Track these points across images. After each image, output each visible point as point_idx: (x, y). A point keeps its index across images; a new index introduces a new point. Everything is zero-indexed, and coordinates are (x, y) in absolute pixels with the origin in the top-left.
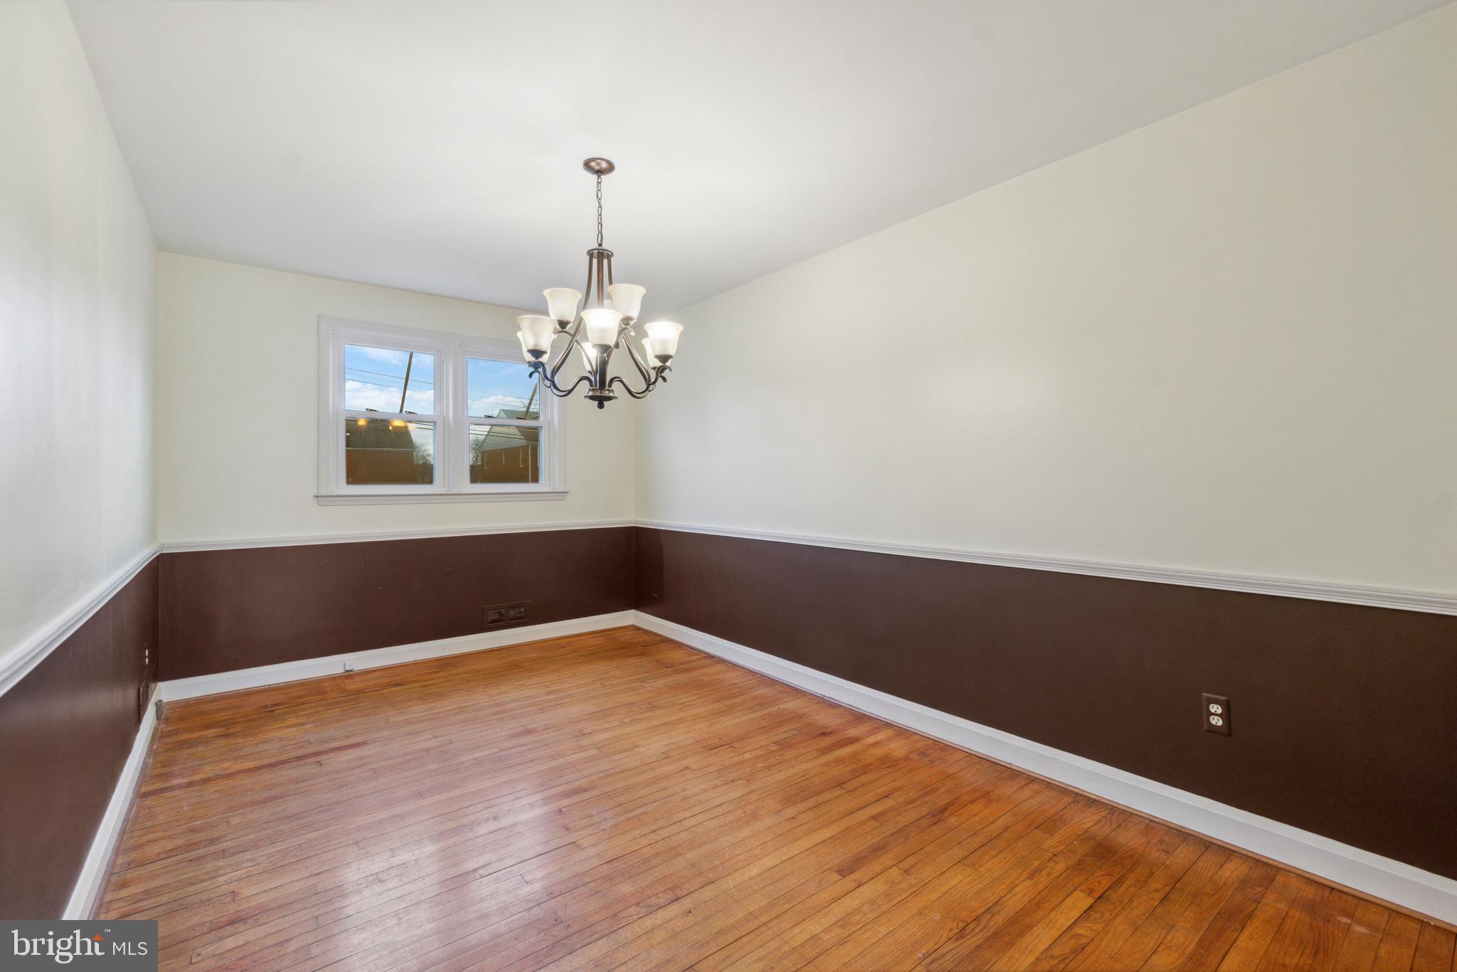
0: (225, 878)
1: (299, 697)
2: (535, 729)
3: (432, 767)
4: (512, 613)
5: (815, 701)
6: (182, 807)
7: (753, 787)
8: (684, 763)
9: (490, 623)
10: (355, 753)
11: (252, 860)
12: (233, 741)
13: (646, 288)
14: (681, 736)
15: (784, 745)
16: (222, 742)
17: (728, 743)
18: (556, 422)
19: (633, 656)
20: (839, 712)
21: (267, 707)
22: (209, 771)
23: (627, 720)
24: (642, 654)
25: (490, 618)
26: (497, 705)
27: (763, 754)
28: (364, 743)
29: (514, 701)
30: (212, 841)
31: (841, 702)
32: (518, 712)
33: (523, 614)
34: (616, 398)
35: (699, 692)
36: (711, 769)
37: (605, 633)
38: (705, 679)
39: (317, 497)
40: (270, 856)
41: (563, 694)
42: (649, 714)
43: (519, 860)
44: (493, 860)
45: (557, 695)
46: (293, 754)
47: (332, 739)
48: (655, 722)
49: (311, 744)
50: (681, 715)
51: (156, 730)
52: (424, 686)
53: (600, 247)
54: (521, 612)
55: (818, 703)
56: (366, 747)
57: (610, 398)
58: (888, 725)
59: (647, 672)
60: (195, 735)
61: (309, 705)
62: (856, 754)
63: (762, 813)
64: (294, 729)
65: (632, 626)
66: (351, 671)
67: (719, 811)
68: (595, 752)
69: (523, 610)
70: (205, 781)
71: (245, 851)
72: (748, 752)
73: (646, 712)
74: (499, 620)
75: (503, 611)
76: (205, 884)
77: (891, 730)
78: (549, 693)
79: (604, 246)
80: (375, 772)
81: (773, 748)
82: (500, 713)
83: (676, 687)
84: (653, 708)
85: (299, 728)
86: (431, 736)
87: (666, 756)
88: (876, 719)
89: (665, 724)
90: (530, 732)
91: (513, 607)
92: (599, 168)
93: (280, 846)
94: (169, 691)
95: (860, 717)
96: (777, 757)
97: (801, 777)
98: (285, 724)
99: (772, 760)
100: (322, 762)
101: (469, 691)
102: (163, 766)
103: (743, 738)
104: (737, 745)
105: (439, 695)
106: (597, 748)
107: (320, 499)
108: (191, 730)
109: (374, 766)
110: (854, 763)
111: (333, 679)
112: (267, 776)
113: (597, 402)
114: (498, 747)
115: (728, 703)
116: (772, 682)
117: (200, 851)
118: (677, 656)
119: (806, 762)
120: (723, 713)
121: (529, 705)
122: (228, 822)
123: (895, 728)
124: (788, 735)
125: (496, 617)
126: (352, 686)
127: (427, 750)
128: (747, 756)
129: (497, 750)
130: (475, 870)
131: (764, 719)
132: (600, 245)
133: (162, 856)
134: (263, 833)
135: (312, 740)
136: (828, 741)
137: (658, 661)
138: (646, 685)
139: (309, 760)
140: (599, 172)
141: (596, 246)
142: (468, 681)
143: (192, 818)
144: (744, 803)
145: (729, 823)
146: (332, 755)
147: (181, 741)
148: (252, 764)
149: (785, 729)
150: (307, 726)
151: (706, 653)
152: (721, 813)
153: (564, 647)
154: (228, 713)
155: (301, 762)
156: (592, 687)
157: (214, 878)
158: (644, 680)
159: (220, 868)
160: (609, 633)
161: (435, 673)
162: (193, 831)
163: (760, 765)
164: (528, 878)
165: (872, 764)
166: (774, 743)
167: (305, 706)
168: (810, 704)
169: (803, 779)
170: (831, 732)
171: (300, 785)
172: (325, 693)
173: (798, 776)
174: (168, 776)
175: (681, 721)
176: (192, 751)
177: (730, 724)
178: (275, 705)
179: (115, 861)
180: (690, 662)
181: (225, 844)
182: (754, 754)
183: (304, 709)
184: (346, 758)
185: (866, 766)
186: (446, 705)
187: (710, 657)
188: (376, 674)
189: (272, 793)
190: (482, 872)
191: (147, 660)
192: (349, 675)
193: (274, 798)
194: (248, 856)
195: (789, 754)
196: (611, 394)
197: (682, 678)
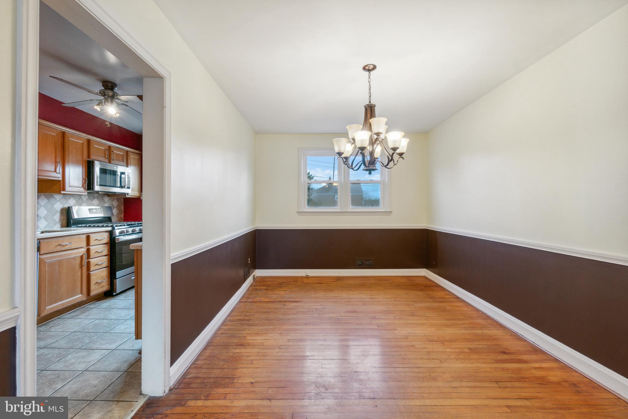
0: (245, 332)
1: (290, 282)
2: (358, 311)
3: (315, 315)
4: (367, 263)
5: (509, 334)
6: (247, 308)
7: (442, 365)
8: (413, 343)
9: (357, 265)
10: (295, 304)
11: (254, 329)
12: (267, 292)
13: (387, 118)
14: (420, 331)
15: (473, 351)
16: (264, 291)
17: (442, 341)
18: (387, 180)
19: (417, 290)
20: (523, 344)
21: (280, 283)
22: (258, 299)
23: (398, 317)
24: (422, 290)
25: (358, 264)
26: (349, 299)
27: (458, 352)
28: (299, 302)
29: (355, 298)
30: (248, 320)
31: (527, 339)
32: (354, 303)
33: (372, 264)
34: (377, 169)
35: (440, 313)
36: (425, 350)
37: (409, 278)
38: (448, 308)
39: (298, 212)
40: (258, 329)
41: (377, 300)
42: (410, 318)
43: (324, 359)
44: (316, 355)
45: (374, 300)
46: (279, 300)
47: (291, 298)
48: (410, 322)
49: (285, 298)
50: (425, 322)
51: (252, 284)
52: (327, 286)
53: (370, 103)
54: (371, 263)
55: (511, 335)
56: (299, 303)
57: (374, 170)
58: (556, 360)
59: (419, 299)
60: (260, 288)
61: (291, 285)
62: (520, 369)
63: (439, 379)
64: (284, 292)
65: (424, 276)
66: (308, 276)
67: (418, 370)
68: (376, 327)
69: (371, 262)
70: (256, 302)
71: (253, 326)
72: (450, 348)
73: (409, 316)
74: (361, 265)
75: (363, 261)
76: (241, 332)
77: (557, 364)
78: (371, 298)
79: (372, 103)
80: (297, 312)
81: (467, 350)
82: (348, 302)
83: (430, 309)
84: (413, 315)
85: (285, 292)
86: (320, 304)
87: (406, 338)
88: (549, 355)
89: (415, 324)
90: (355, 312)
91: (368, 260)
92: (369, 69)
93: (262, 328)
94: (259, 273)
95: (536, 350)
96: (465, 356)
97: (474, 370)
98: (282, 290)
99: (461, 356)
100: (285, 305)
101: (341, 291)
102: (249, 295)
103: (451, 341)
104: (446, 343)
105: (331, 290)
106: (377, 326)
107: (299, 213)
108: (259, 286)
109: (298, 310)
110: (515, 373)
111: (302, 277)
112: (270, 305)
113: (369, 172)
114: (340, 315)
115: (453, 322)
116: (488, 317)
117: (245, 322)
118: (440, 294)
119: (482, 363)
120: (448, 326)
121: (360, 301)
122: (254, 316)
123: (561, 364)
124: (480, 347)
125: (360, 263)
126: (305, 281)
127: (317, 309)
128: (448, 350)
129: (339, 315)
130: (308, 356)
131: (470, 335)
132: (370, 102)
133: (236, 320)
134: (260, 322)
135: (286, 297)
136: (505, 357)
137: (428, 295)
138: (415, 304)
139: (282, 303)
140: (369, 70)
141: (368, 103)
142: (343, 287)
143: (248, 312)
144: (432, 371)
145: (418, 377)
146: (289, 303)
147: (256, 288)
148: (268, 300)
149: (480, 343)
150: (287, 292)
151: (456, 296)
152: (417, 371)
153: (387, 281)
154: (270, 283)
155: (280, 303)
156: (390, 300)
157: (244, 331)
158: (415, 302)
159: (246, 329)
160: (411, 278)
161: (334, 282)
162: (246, 316)
163: (453, 357)
164: (323, 366)
165: (528, 378)
166: (468, 348)
167: (290, 285)
168: (505, 335)
169: (474, 371)
170: (509, 353)
171: (277, 310)
172: (297, 282)
173: (473, 369)
174: (248, 298)
175: (423, 324)
176: (257, 292)
177: (449, 332)
178: (282, 283)
179: (227, 318)
180: (445, 298)
181: (251, 322)
182: (453, 350)
183: (289, 286)
184: (292, 305)
185: (522, 378)
186: (331, 294)
187: (458, 298)
188: (315, 278)
189: (268, 311)
190: (310, 358)
191: (249, 262)
192: (307, 277)
193: (268, 312)
194: (253, 327)
195: (473, 356)
196: (374, 168)
197: (435, 305)
